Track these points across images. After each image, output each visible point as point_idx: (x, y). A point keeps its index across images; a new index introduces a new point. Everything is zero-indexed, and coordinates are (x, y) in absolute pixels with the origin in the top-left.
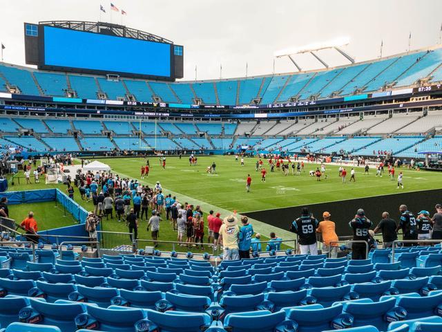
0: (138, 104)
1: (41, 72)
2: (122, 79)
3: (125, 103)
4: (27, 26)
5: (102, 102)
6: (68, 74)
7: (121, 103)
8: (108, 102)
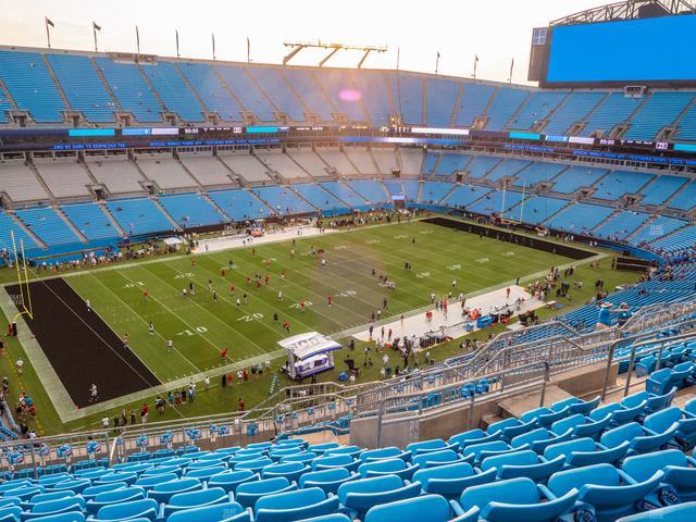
0: (618, 142)
1: (546, 90)
2: (653, 91)
3: (597, 141)
4: (536, 31)
5: (565, 139)
6: (575, 90)
7: (590, 141)
8: (573, 140)
